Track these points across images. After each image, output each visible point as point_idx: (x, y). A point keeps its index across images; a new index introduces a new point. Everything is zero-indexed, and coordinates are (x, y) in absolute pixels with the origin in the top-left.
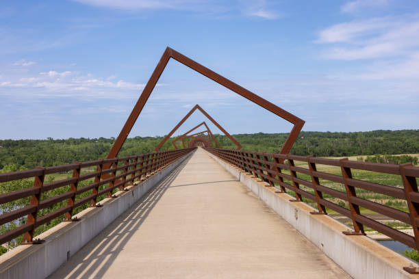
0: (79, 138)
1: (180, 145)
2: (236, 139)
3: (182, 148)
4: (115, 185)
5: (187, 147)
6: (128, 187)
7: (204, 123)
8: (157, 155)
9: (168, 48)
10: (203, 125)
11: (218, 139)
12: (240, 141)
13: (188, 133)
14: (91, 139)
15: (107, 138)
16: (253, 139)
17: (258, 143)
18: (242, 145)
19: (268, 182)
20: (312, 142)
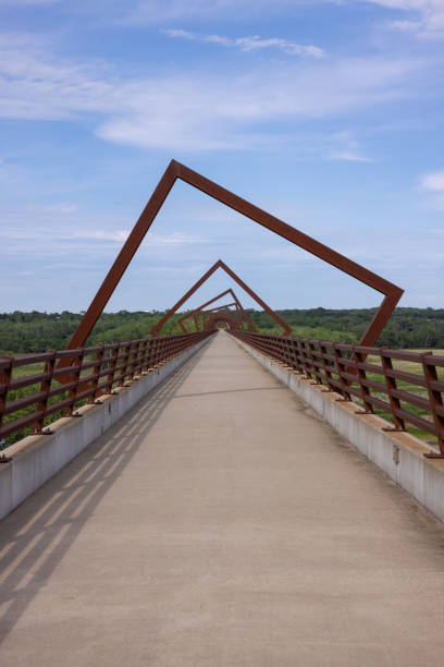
0: (30, 311)
1: (191, 326)
2: (282, 318)
3: (194, 330)
4: (78, 395)
5: (202, 329)
6: (101, 398)
7: (230, 291)
8: (152, 342)
9: (173, 162)
10: (229, 294)
11: (252, 317)
12: (287, 321)
13: (203, 307)
14: (48, 313)
15: (74, 312)
16: (308, 318)
17: (317, 325)
18: (292, 327)
19: (342, 394)
20: (403, 325)
